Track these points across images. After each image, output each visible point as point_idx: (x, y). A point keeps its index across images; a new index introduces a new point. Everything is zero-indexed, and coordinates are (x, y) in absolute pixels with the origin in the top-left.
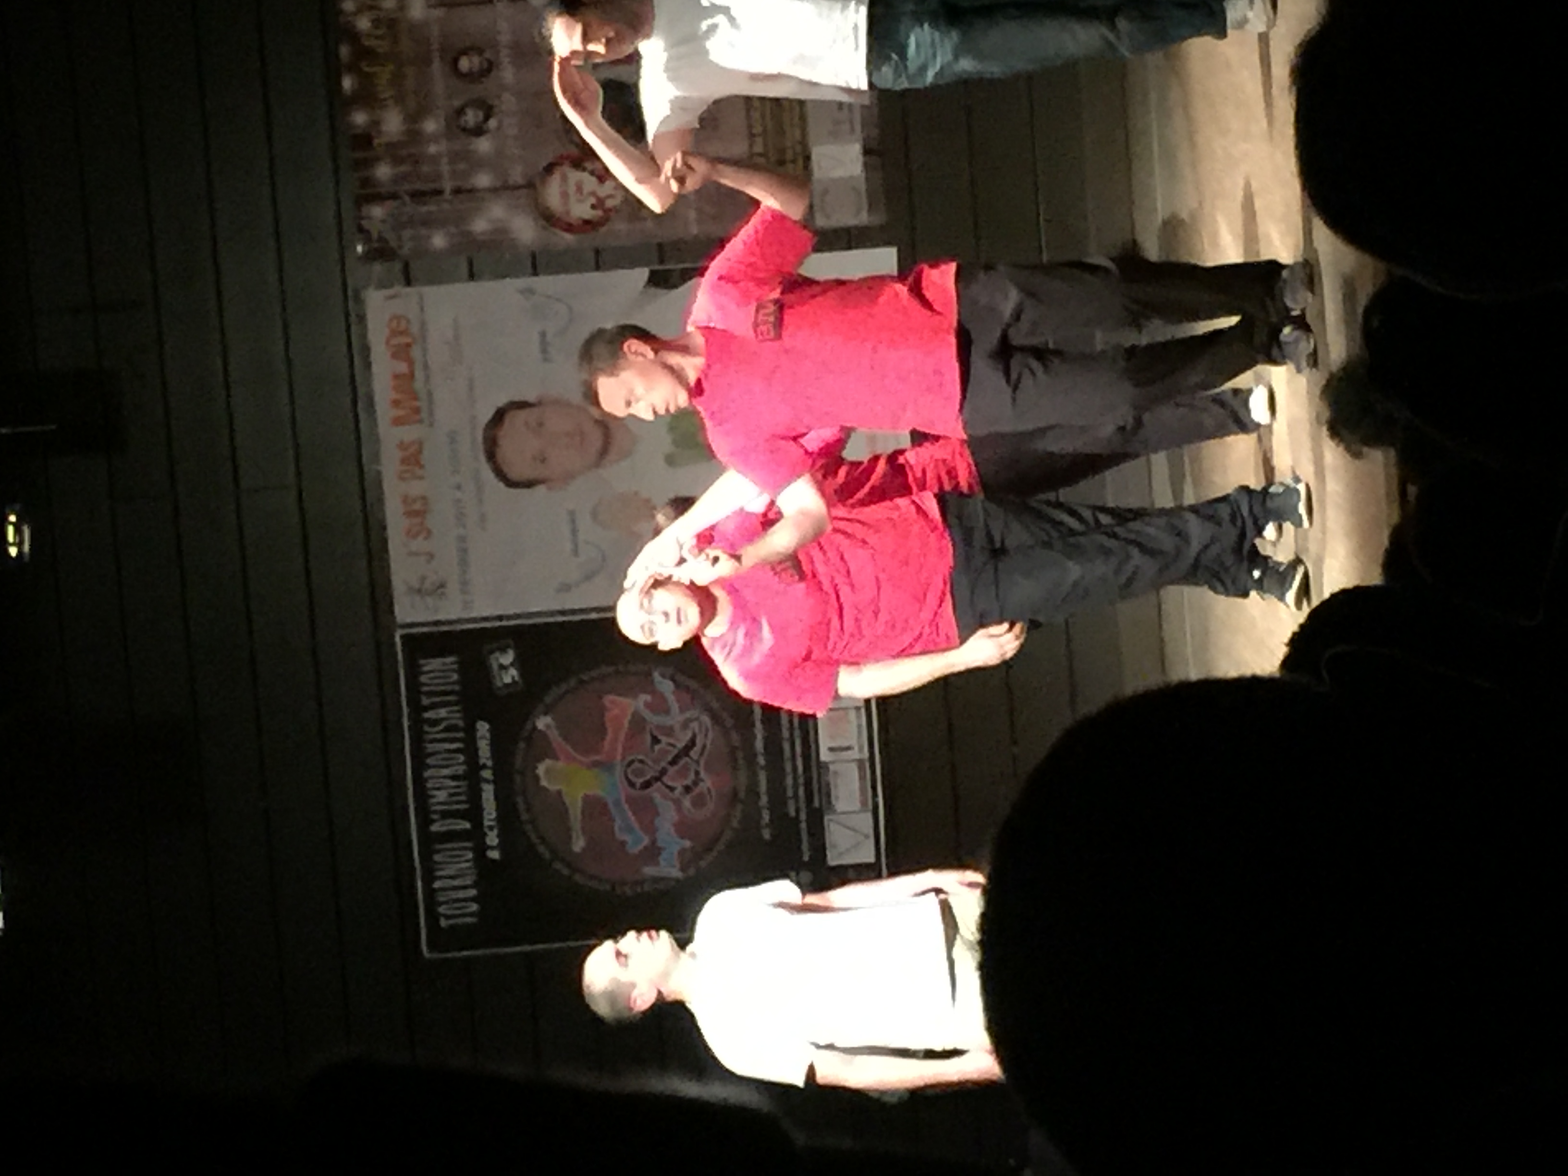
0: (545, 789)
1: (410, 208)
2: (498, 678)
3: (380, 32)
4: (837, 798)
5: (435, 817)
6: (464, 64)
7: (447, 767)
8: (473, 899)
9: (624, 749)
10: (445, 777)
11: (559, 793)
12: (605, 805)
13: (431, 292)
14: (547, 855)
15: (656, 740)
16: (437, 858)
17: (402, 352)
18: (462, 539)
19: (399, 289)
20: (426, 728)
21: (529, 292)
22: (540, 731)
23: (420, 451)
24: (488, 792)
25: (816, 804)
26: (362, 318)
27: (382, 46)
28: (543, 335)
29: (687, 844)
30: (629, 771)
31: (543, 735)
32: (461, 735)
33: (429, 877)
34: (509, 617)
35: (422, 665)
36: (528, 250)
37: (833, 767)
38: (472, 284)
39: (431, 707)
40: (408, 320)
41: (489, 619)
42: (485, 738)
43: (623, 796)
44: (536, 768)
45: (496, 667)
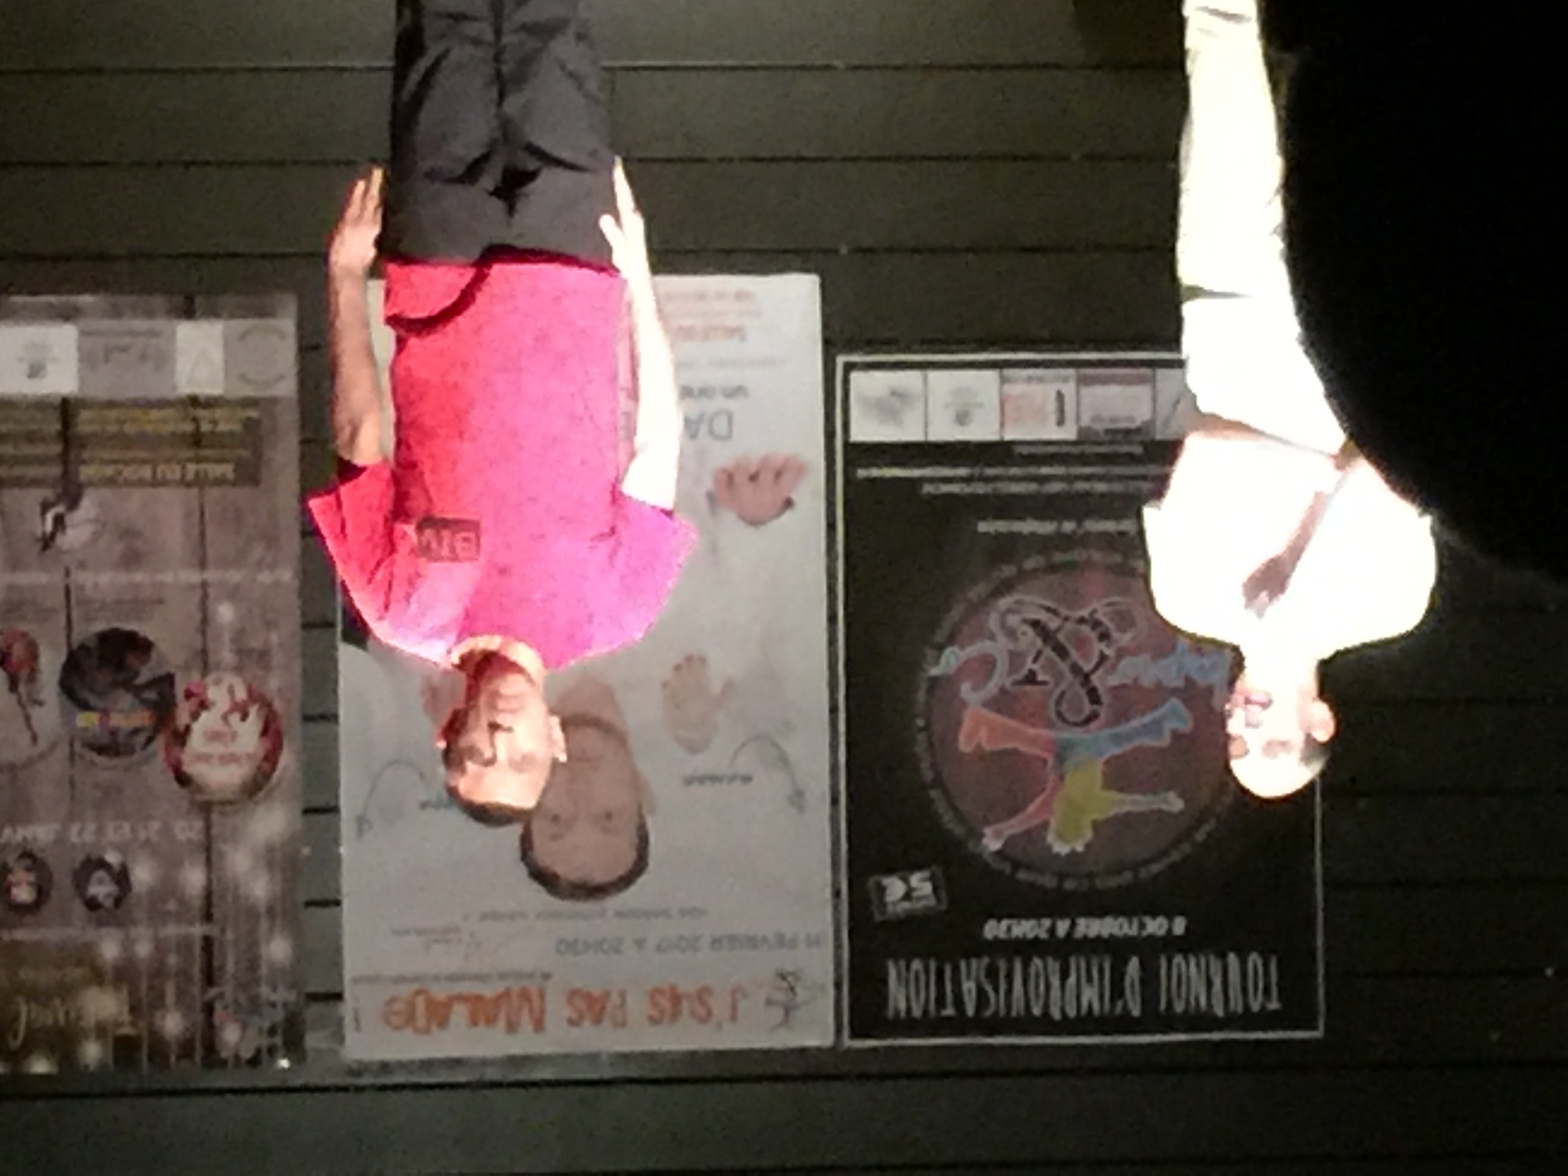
0: (1088, 846)
1: (228, 987)
2: (924, 903)
4: (1131, 419)
5: (1118, 1009)
6: (23, 894)
7: (1048, 985)
8: (1243, 961)
9: (1037, 723)
10: (1063, 989)
11: (1095, 825)
12: (1118, 759)
13: (352, 965)
14: (1186, 848)
15: (1031, 678)
16: (1179, 1007)
17: (439, 1013)
18: (716, 943)
19: (346, 1008)
20: (988, 1013)
21: (361, 822)
22: (1005, 845)
24: (1089, 927)
25: (1138, 450)
26: (385, 1067)
28: (424, 805)
30: (1071, 719)
31: (1010, 841)
35: (897, 1012)
36: (299, 821)
37: (1085, 421)
38: (346, 903)
39: (959, 1002)
40: (392, 1000)
41: (836, 909)
42: (1009, 929)
43: (1107, 732)
44: (1058, 855)
45: (906, 905)
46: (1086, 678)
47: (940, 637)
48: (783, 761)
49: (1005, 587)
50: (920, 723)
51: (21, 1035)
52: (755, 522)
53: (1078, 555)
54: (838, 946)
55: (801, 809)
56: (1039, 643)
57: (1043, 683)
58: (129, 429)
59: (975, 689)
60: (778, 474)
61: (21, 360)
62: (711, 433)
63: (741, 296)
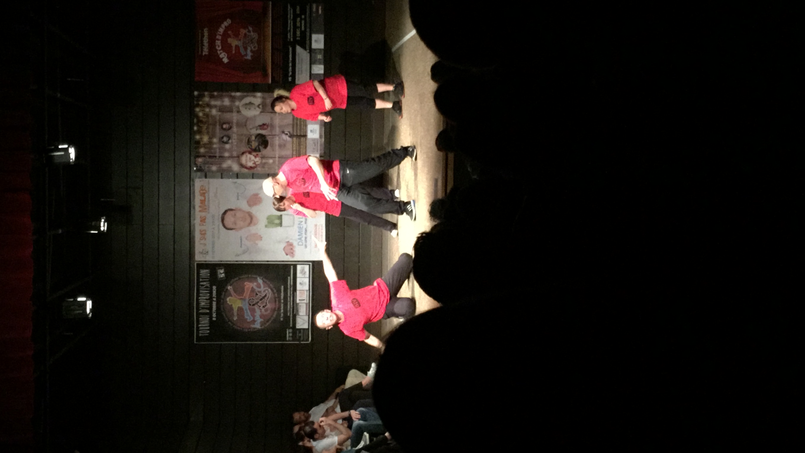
0: (228, 304)
1: (208, 160)
2: (219, 276)
3: (205, 117)
4: (300, 312)
5: (200, 308)
6: (224, 126)
7: (204, 297)
8: (208, 330)
9: (250, 295)
10: (204, 299)
11: (232, 305)
12: (243, 309)
13: (211, 180)
14: (227, 320)
15: (257, 294)
16: (200, 319)
17: (203, 194)
18: (213, 241)
19: (204, 179)
20: (200, 286)
21: (235, 183)
22: (229, 290)
23: (205, 219)
24: (214, 304)
25: (295, 313)
26: (194, 185)
27: (204, 120)
28: (238, 194)
29: (262, 320)
30: (250, 301)
32: (208, 289)
33: (198, 324)
34: (224, 261)
35: (201, 271)
36: (236, 173)
37: (300, 304)
38: (222, 180)
39: (202, 282)
40: (205, 187)
41: (219, 261)
42: (215, 290)
43: (248, 308)
44: (226, 299)
45: (219, 273)
46: (256, 304)
47: (265, 280)
48: (244, 253)
49: (272, 290)
50: (250, 276)
51: (201, 125)
52: (284, 249)
53: (277, 303)
54: (213, 261)
55: (236, 256)
56: (263, 296)
57: (256, 297)
58: (302, 146)
59: (255, 285)
60: (292, 253)
61: (314, 129)
62: (299, 242)
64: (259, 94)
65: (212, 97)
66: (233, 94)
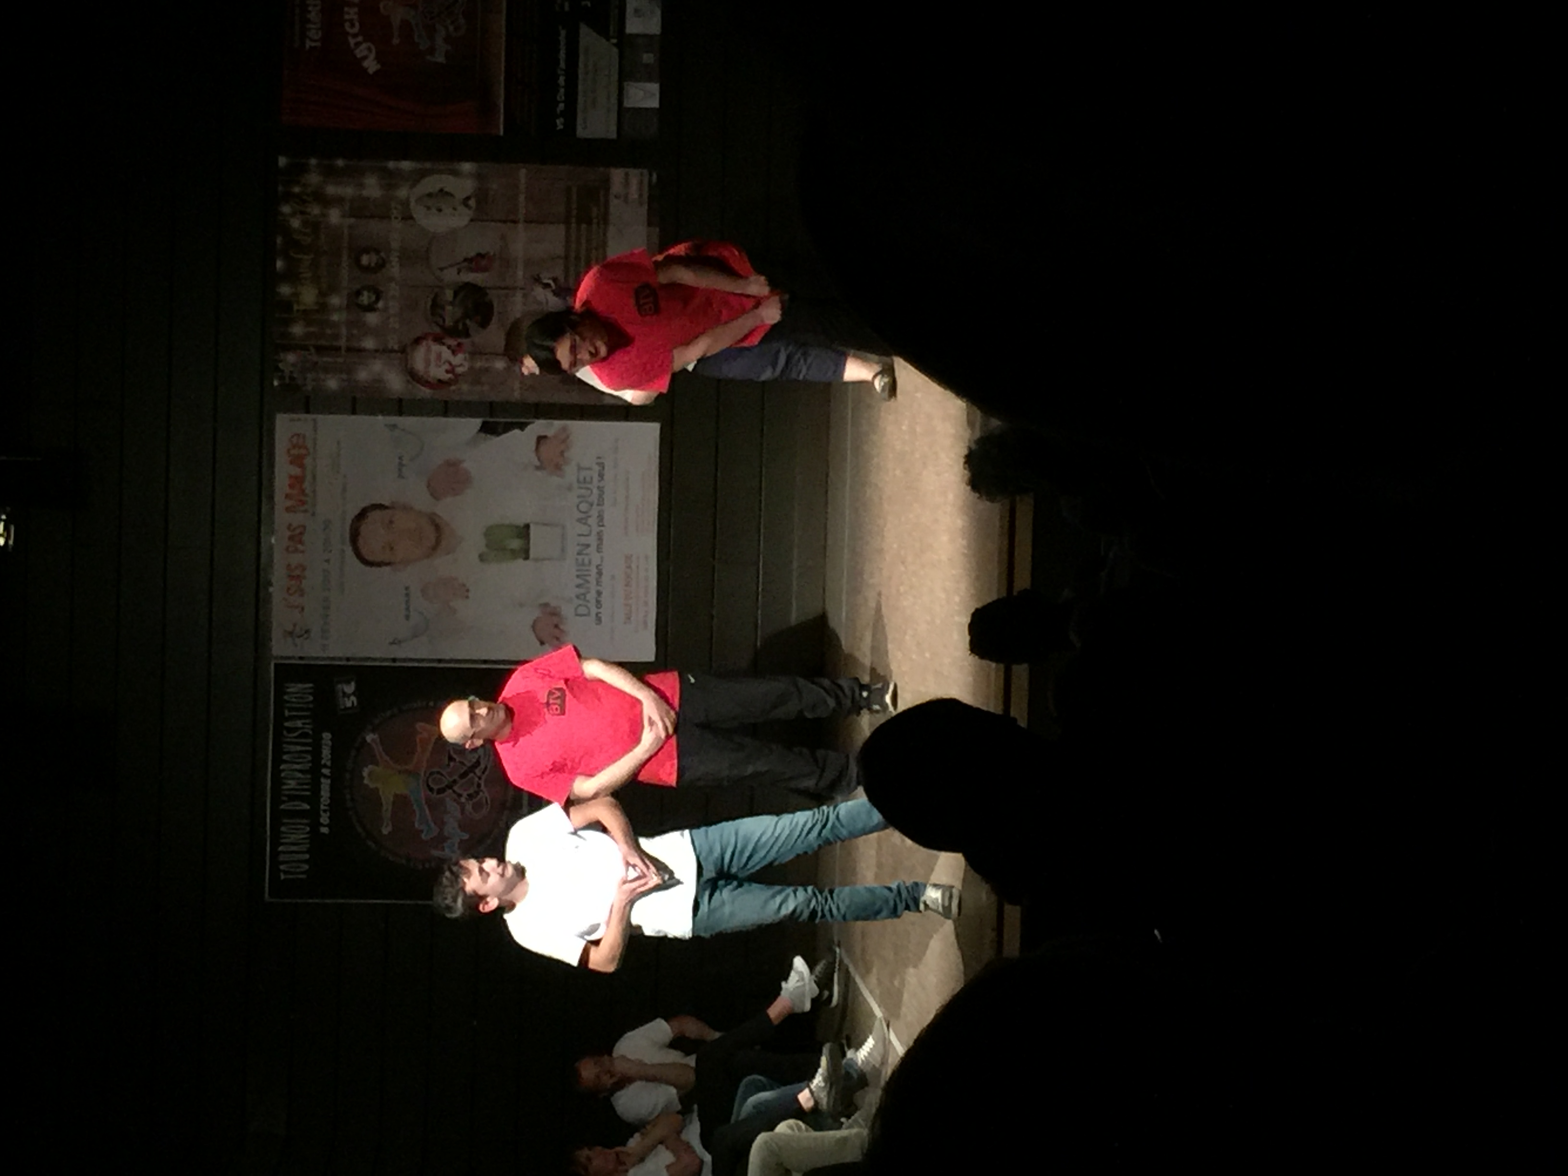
0: (367, 785)
1: (315, 358)
2: (341, 702)
3: (308, 231)
5: (285, 799)
6: (365, 260)
7: (297, 763)
8: (306, 861)
9: (430, 760)
10: (296, 770)
11: (377, 789)
12: (409, 802)
13: (323, 419)
14: (363, 835)
15: (451, 759)
16: (283, 829)
17: (297, 461)
18: (326, 599)
19: (300, 414)
20: (285, 732)
21: (394, 427)
22: (369, 744)
23: (301, 534)
24: (325, 784)
26: (272, 432)
27: (307, 240)
28: (400, 458)
29: (466, 836)
30: (430, 779)
31: (370, 747)
32: (309, 741)
33: (275, 843)
34: (356, 659)
35: (288, 688)
36: (396, 397)
38: (353, 417)
39: (290, 718)
40: (304, 437)
41: (340, 659)
42: (326, 745)
43: (423, 797)
44: (362, 770)
45: (341, 694)
46: (450, 787)
48: (415, 636)
50: (432, 703)
51: (295, 256)
52: (534, 627)
54: (324, 659)
55: (393, 643)
56: (469, 764)
57: (449, 765)
60: (558, 639)
62: (580, 605)
63: (645, 623)
64: (467, 167)
65: (330, 173)
66: (391, 165)
